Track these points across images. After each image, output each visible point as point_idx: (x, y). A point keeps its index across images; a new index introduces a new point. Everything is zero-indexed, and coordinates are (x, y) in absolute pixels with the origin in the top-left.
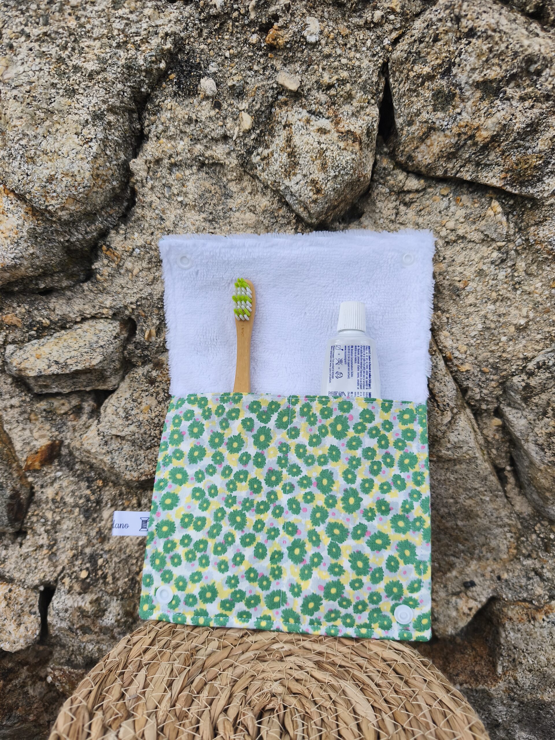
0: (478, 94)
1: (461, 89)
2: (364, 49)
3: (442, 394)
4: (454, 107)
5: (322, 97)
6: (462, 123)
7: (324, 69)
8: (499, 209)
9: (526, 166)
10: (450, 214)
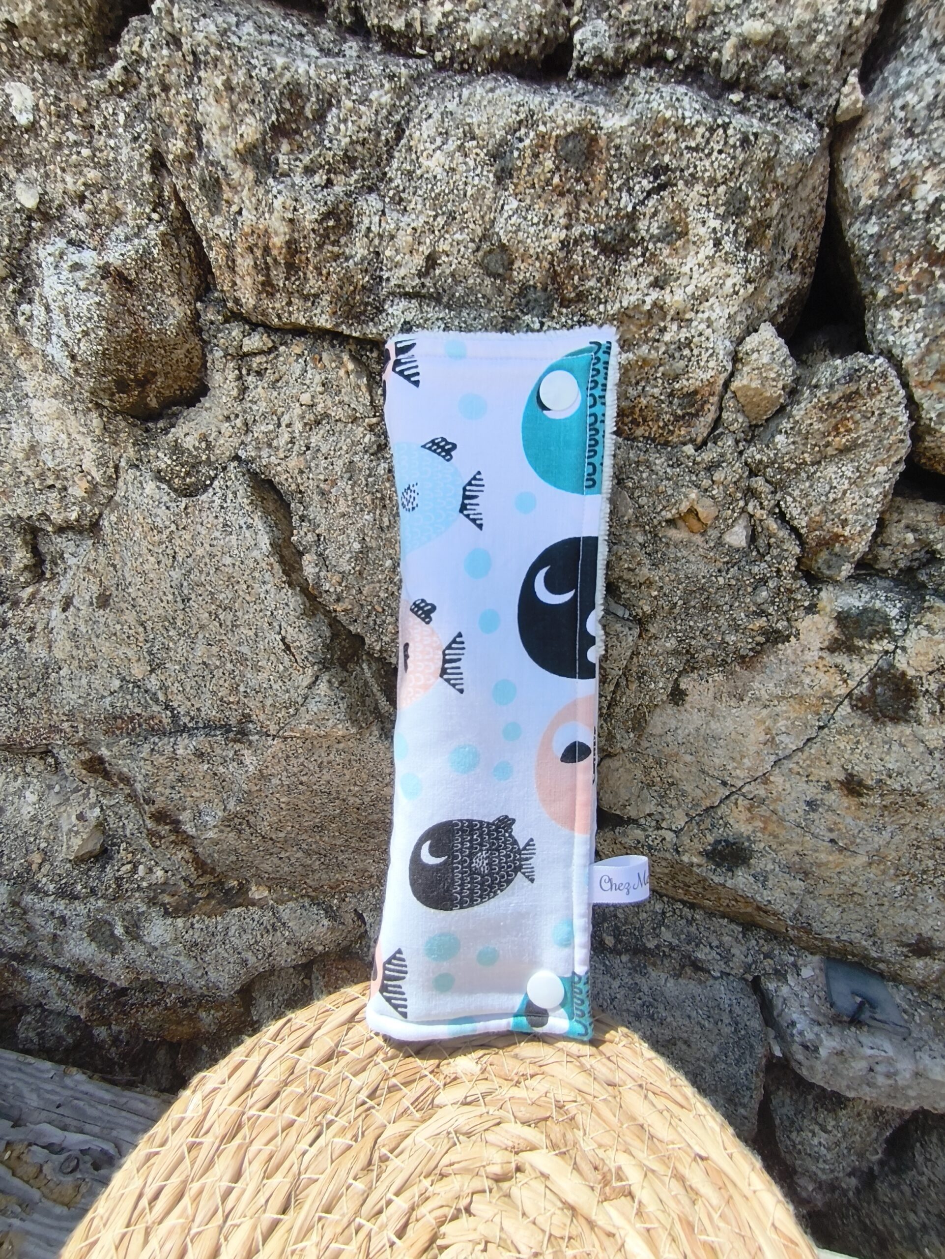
0: (250, 174)
1: (223, 169)
2: (121, 130)
3: (298, 644)
4: (229, 203)
5: (80, 217)
6: (247, 229)
7: (63, 170)
8: (351, 366)
9: (352, 288)
10: (308, 382)
